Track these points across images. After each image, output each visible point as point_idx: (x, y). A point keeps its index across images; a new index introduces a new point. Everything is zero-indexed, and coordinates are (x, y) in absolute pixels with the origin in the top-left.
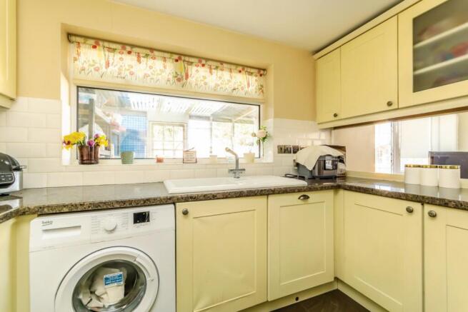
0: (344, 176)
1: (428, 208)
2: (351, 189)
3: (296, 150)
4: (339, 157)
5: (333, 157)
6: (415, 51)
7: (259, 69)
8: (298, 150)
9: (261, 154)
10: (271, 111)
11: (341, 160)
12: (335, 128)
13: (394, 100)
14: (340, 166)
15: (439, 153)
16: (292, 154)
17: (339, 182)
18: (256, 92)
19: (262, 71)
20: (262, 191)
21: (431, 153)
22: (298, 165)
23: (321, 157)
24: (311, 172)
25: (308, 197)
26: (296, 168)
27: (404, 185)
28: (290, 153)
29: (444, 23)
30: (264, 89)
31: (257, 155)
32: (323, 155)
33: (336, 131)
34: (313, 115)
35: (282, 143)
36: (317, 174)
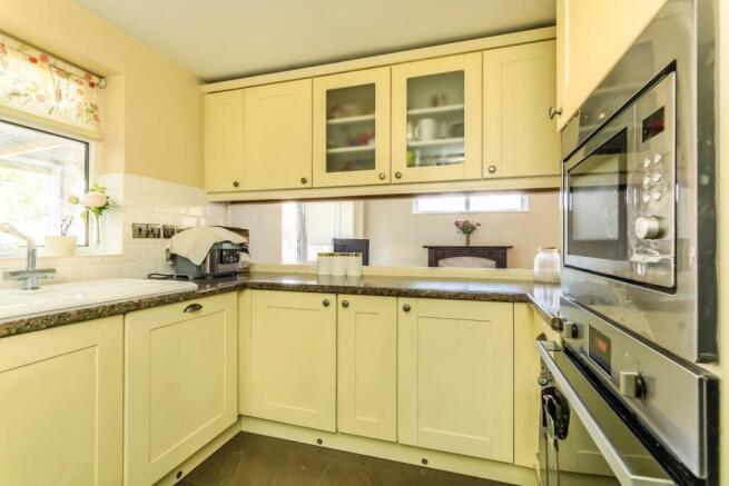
0: (246, 272)
1: (342, 298)
2: (261, 287)
3: (169, 233)
4: (241, 245)
5: (233, 244)
6: (329, 127)
7: (89, 73)
8: (173, 233)
9: (93, 239)
10: (118, 159)
11: (244, 248)
12: (233, 203)
13: (308, 178)
14: (243, 257)
15: (341, 240)
16: (162, 240)
17: (240, 280)
18: (79, 115)
19: (94, 78)
20: (113, 306)
21: (335, 240)
22: (173, 257)
23: (215, 244)
24: (199, 267)
25: (200, 307)
26: (171, 263)
27: (316, 276)
28: (159, 236)
29: (352, 107)
30: (100, 113)
31: (82, 241)
32: (218, 241)
33: (235, 206)
34: (199, 178)
35: (143, 219)
36: (208, 271)
